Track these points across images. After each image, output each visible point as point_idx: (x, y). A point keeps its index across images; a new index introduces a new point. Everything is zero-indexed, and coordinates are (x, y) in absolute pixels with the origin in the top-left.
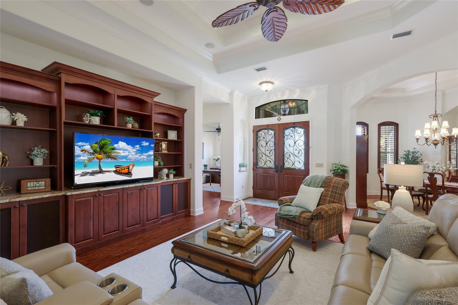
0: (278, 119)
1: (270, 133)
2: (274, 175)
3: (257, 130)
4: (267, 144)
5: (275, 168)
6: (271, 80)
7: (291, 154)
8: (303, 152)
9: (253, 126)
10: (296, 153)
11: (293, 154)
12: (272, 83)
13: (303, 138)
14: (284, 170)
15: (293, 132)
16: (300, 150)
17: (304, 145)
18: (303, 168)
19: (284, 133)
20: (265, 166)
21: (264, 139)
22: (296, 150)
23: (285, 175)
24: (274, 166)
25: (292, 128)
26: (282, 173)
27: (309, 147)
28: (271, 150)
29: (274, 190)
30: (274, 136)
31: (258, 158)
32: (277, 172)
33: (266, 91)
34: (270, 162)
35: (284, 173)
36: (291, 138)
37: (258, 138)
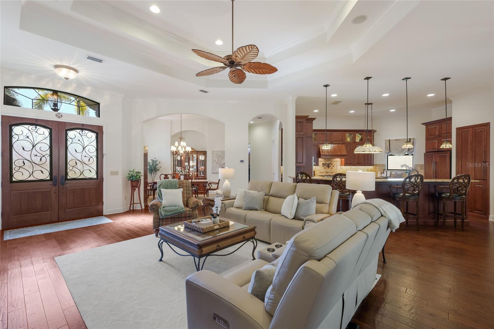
0: (56, 114)
1: (40, 132)
2: (49, 189)
3: (9, 123)
4: (34, 146)
5: (51, 179)
6: (76, 68)
7: (77, 161)
8: (95, 159)
9: (3, 116)
10: (86, 160)
11: (82, 161)
12: (76, 71)
14: (67, 182)
15: (82, 136)
16: (91, 157)
17: (96, 151)
18: (95, 177)
19: (66, 135)
20: (31, 178)
21: (27, 138)
22: (86, 156)
23: (68, 188)
24: (49, 178)
25: (80, 130)
26: (64, 186)
27: (103, 155)
28: (44, 156)
29: (50, 211)
30: (49, 137)
31: (14, 166)
32: (55, 185)
33: (65, 78)
34: (42, 172)
35: (67, 185)
36: (79, 142)
37: (14, 136)
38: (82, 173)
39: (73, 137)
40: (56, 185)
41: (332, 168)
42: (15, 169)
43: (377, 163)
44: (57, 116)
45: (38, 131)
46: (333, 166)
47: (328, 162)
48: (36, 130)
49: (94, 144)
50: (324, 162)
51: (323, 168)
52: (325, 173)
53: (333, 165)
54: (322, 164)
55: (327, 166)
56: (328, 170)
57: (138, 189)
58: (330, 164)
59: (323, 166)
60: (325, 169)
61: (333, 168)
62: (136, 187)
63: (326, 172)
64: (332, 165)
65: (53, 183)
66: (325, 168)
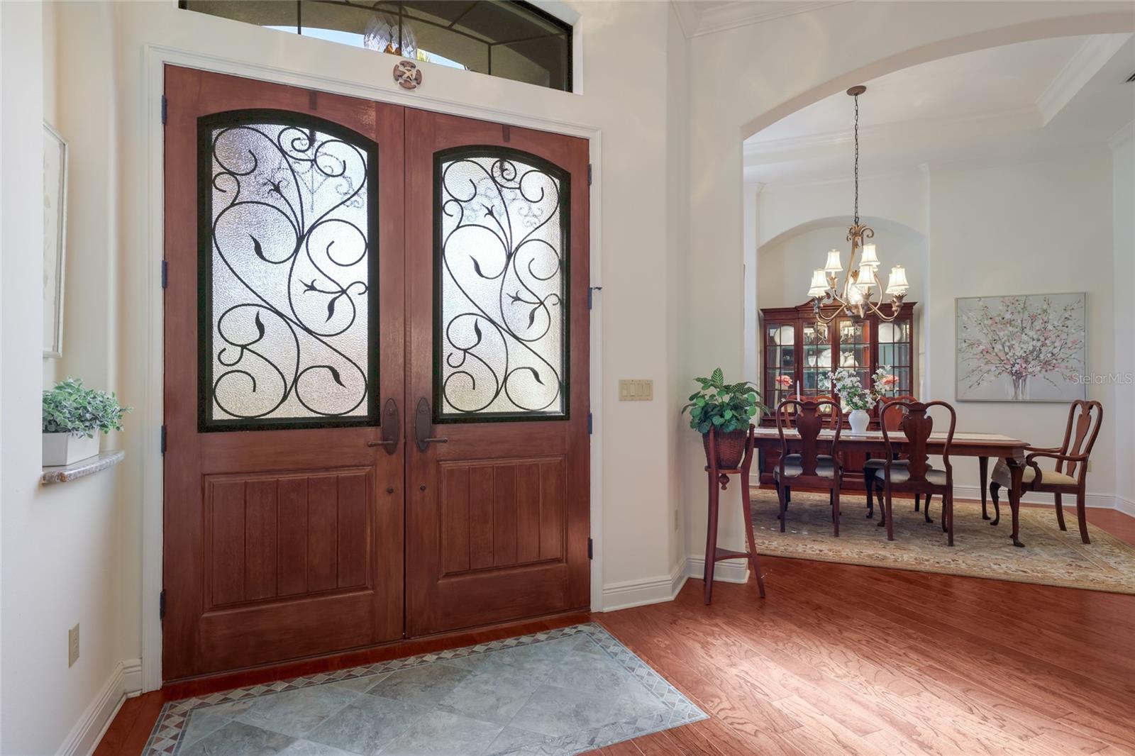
1: (327, 162)
2: (367, 470)
4: (301, 238)
5: (373, 419)
8: (555, 312)
10: (517, 317)
14: (441, 430)
15: (500, 188)
16: (542, 303)
17: (558, 274)
18: (556, 408)
19: (438, 181)
20: (292, 410)
21: (274, 194)
22: (517, 299)
23: (446, 466)
24: (363, 411)
25: (492, 160)
26: (430, 452)
27: (589, 290)
28: (343, 292)
29: (370, 587)
30: (364, 191)
31: (218, 344)
32: (390, 450)
34: (336, 376)
35: (442, 449)
36: (490, 222)
37: (219, 182)
38: (502, 385)
39: (463, 192)
40: (395, 445)
42: (224, 358)
44: (400, 80)
45: (321, 161)
48: (310, 154)
49: (553, 232)
57: (739, 476)
62: (733, 468)
65: (384, 439)
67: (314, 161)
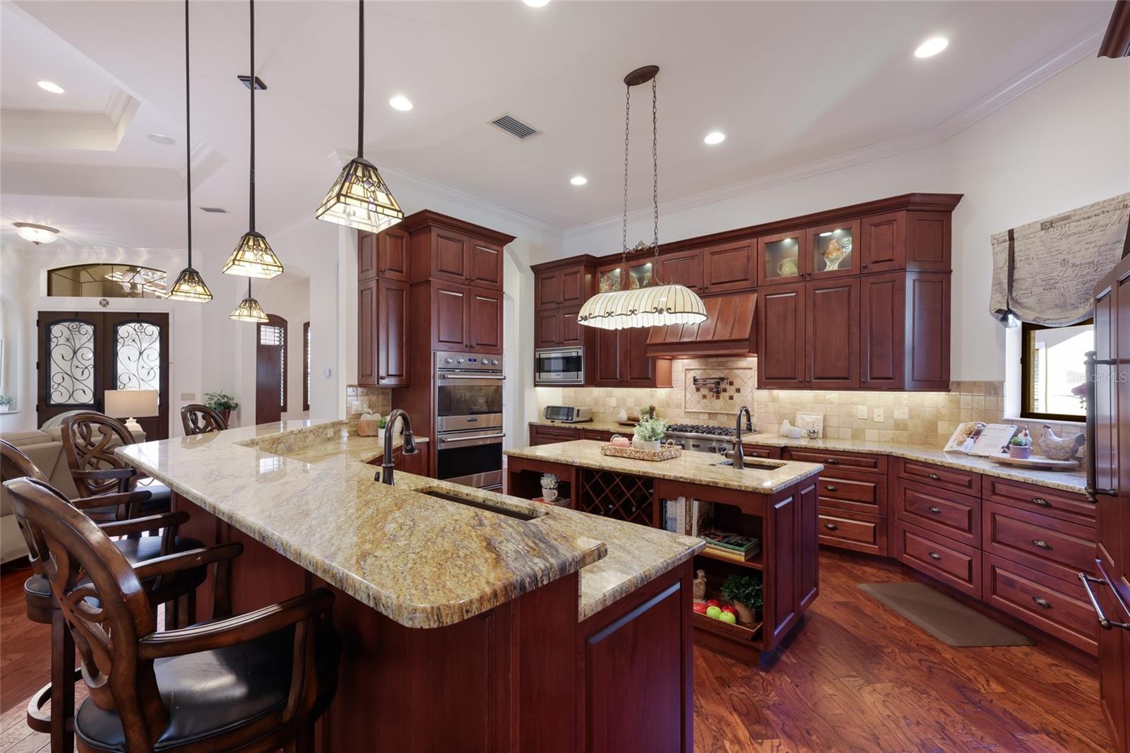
0: (101, 303)
1: (83, 331)
3: (47, 321)
4: (75, 353)
7: (132, 376)
8: (158, 371)
9: (39, 312)
10: (143, 373)
13: (157, 345)
25: (134, 324)
28: (86, 368)
31: (52, 383)
33: (35, 242)
34: (84, 392)
37: (53, 340)
41: (731, 398)
42: (53, 387)
43: (965, 377)
46: (738, 391)
47: (718, 374)
50: (698, 374)
51: (698, 396)
52: (706, 417)
53: (736, 385)
54: (692, 380)
55: (711, 390)
56: (719, 405)
58: (722, 379)
59: (698, 390)
60: (704, 400)
61: (736, 396)
63: (709, 413)
64: (731, 384)
66: (704, 397)
67: (79, 331)
